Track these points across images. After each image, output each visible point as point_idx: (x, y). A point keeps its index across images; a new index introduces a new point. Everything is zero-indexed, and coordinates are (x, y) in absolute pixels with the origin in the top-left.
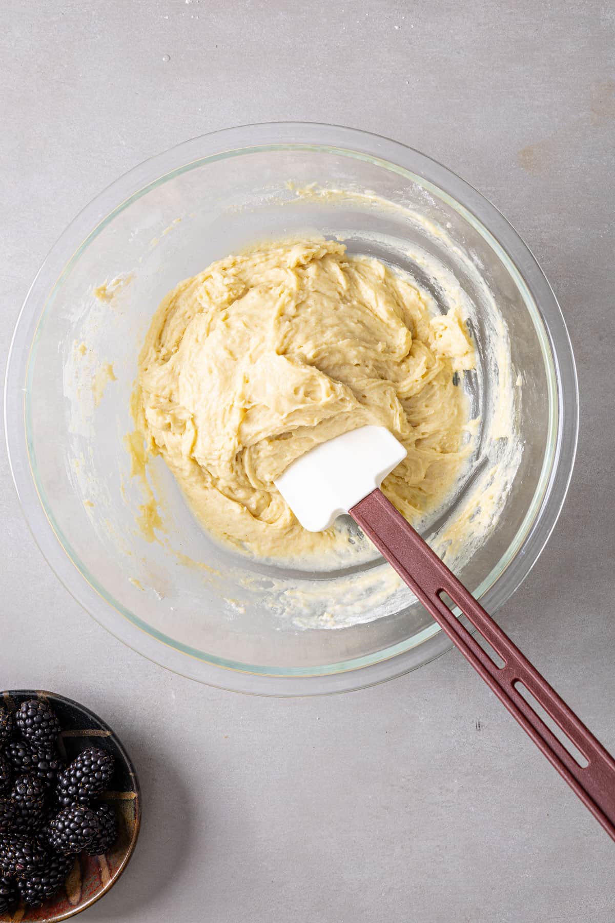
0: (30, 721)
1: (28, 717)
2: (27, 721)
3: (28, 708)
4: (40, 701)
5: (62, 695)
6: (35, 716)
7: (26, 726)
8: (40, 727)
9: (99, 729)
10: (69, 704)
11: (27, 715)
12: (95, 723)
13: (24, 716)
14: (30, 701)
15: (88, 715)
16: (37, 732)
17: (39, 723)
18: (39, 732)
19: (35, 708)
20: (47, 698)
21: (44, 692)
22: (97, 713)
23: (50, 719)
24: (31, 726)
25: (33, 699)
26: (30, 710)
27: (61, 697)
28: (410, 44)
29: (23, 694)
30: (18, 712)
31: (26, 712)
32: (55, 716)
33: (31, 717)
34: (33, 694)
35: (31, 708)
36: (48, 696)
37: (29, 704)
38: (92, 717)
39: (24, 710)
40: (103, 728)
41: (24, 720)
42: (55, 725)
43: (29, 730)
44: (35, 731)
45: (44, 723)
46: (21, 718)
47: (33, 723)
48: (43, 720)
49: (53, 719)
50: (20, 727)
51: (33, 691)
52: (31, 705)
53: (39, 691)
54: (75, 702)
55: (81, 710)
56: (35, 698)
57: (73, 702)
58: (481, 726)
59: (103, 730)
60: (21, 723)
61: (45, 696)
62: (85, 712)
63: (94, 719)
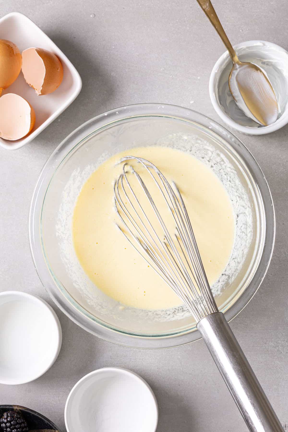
0: (9, 424)
1: (8, 422)
2: (7, 424)
3: (8, 416)
4: (15, 412)
5: (29, 408)
6: (12, 421)
7: (6, 427)
8: (15, 428)
9: (52, 429)
10: (33, 413)
11: (7, 420)
12: (50, 425)
13: (5, 421)
14: (9, 412)
15: (45, 420)
16: (13, 431)
17: (14, 425)
18: (14, 430)
19: (12, 417)
20: (20, 410)
21: (18, 406)
22: (50, 419)
23: (22, 423)
24: (9, 427)
25: (11, 411)
26: (9, 417)
27: (28, 409)
28: (243, 7)
29: (5, 407)
30: (1, 419)
31: (7, 418)
32: (24, 421)
33: (10, 422)
34: (11, 407)
35: (10, 416)
36: (20, 409)
37: (8, 414)
38: (47, 422)
39: (6, 417)
40: (54, 428)
41: (6, 423)
42: (25, 427)
43: (8, 429)
44: (12, 430)
45: (18, 425)
46: (3, 422)
47: (11, 425)
48: (17, 423)
49: (23, 423)
50: (3, 428)
51: (11, 406)
52: (10, 415)
53: (15, 406)
54: (37, 412)
55: (40, 417)
56: (12, 410)
57: (35, 412)
58: (286, 427)
59: (54, 429)
60: (3, 425)
61: (18, 408)
62: (43, 418)
63: (48, 423)
